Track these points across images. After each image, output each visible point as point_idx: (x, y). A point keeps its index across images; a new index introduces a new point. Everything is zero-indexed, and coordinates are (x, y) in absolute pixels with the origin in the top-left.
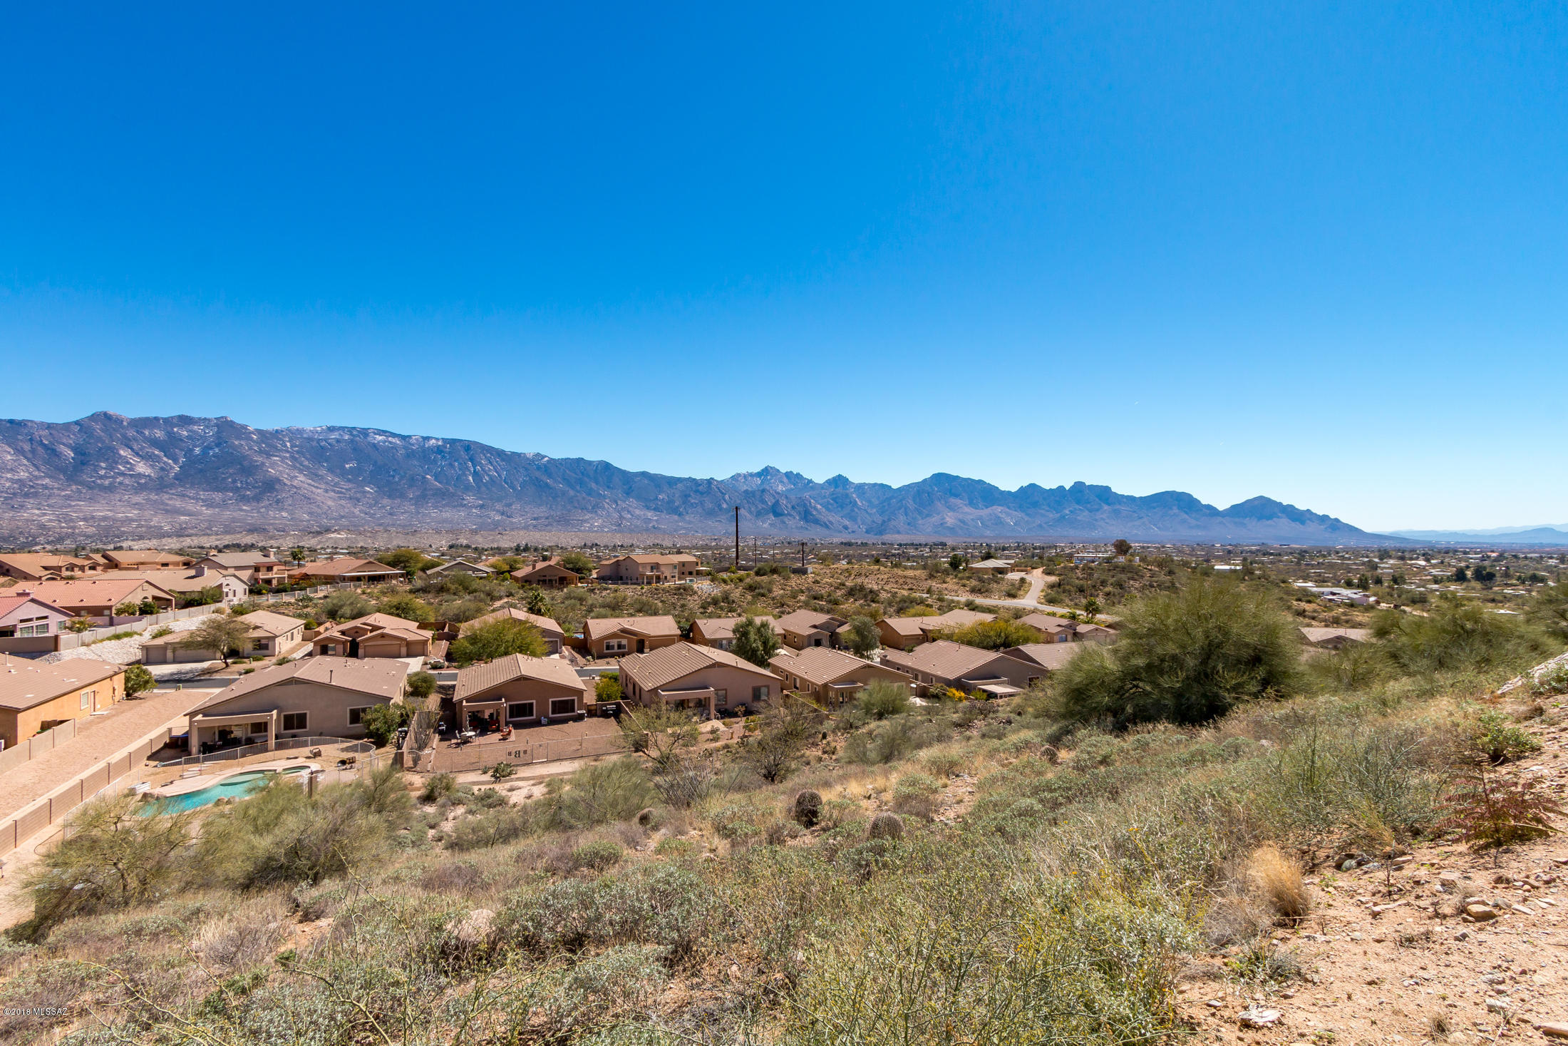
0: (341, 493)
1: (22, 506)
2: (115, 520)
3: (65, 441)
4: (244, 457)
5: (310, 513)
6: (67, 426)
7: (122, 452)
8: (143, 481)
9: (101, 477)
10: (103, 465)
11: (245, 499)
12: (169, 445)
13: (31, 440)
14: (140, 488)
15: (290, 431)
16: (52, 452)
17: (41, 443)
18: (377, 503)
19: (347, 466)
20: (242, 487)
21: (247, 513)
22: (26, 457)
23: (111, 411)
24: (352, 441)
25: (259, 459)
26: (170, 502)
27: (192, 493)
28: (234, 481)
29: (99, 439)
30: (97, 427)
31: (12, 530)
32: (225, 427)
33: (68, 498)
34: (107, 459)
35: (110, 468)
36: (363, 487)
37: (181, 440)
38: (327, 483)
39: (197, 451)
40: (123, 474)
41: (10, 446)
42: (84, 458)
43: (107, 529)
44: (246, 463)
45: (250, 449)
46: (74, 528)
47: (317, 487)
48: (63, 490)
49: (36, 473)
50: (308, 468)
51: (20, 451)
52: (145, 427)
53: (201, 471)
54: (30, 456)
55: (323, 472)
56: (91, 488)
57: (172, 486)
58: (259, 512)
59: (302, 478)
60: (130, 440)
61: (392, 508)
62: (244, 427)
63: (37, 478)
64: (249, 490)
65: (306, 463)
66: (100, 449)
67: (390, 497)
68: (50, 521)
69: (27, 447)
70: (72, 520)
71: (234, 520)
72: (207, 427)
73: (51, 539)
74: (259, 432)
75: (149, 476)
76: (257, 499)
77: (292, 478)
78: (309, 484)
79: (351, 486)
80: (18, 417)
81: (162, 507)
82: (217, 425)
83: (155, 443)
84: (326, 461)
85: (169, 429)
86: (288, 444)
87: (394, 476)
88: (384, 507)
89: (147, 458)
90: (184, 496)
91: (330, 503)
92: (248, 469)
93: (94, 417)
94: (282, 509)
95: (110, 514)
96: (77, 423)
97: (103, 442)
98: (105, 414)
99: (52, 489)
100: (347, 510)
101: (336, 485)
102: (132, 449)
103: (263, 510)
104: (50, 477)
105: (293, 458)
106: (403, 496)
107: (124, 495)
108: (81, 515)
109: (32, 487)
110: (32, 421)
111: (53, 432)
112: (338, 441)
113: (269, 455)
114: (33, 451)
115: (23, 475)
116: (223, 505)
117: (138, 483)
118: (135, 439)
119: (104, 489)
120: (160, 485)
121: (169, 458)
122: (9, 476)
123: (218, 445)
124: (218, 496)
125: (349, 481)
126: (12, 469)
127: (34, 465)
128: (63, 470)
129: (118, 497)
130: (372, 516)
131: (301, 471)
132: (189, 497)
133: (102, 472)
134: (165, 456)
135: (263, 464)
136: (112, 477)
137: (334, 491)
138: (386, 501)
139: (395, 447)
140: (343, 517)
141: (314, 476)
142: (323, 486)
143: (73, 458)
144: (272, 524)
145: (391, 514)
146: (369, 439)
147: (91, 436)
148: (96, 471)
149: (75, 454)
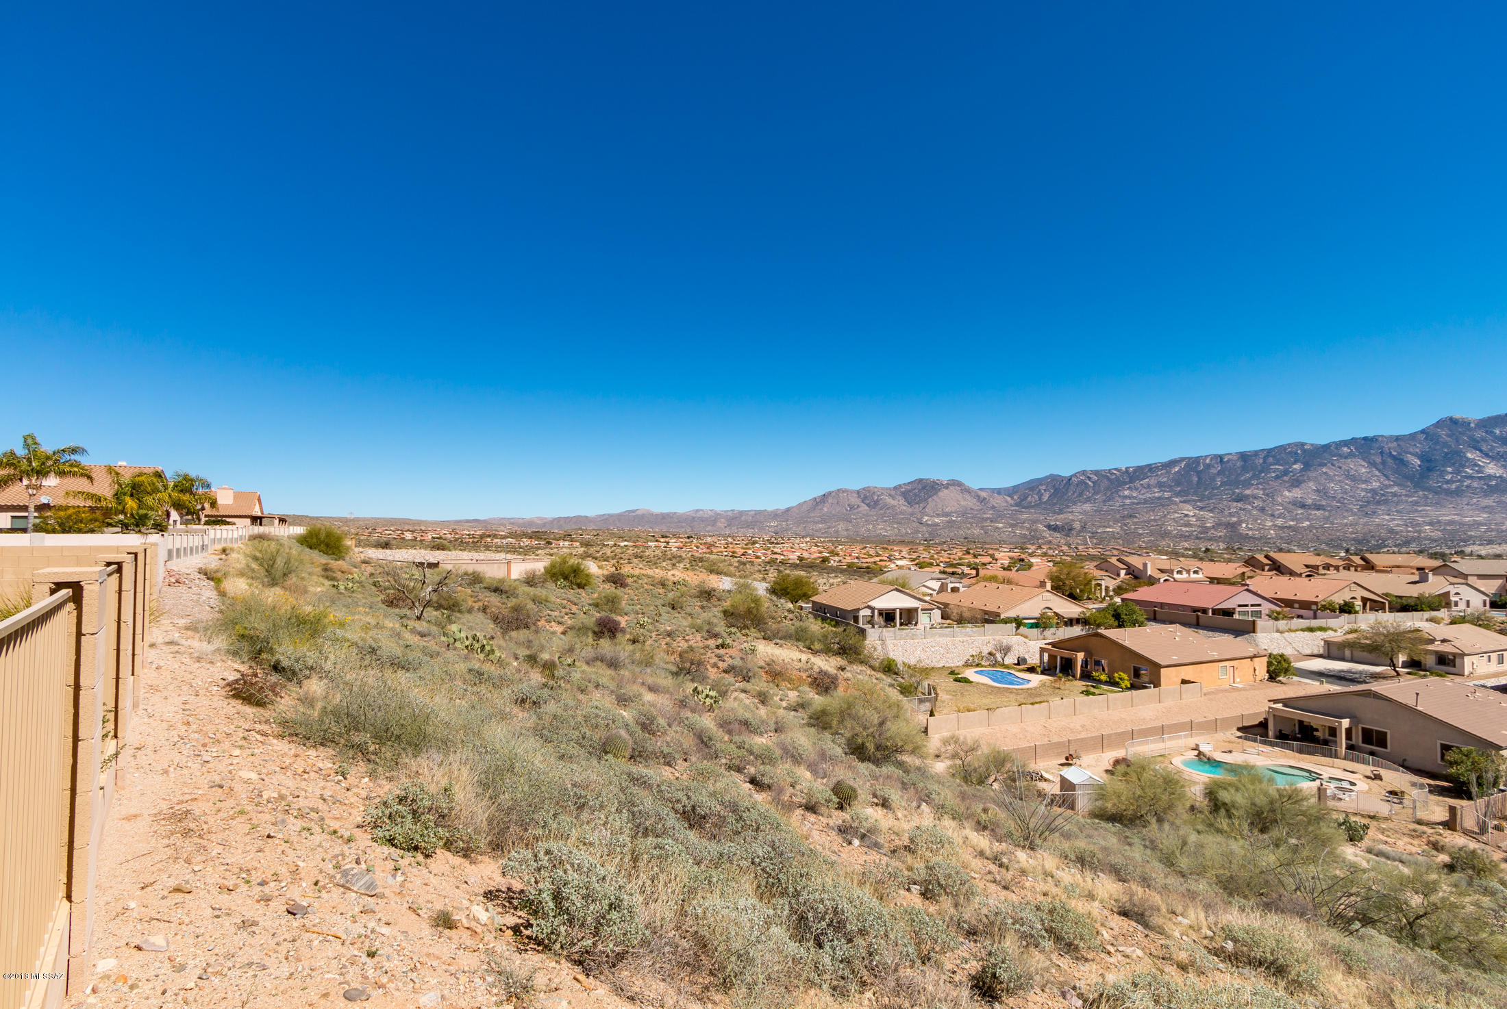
1: (1375, 513)
2: (1461, 524)
3: (1411, 450)
6: (1413, 436)
7: (1469, 455)
8: (1494, 483)
9: (1447, 482)
10: (1449, 469)
13: (1382, 453)
14: (1491, 490)
16: (1400, 462)
17: (1390, 455)
22: (1377, 469)
23: (1457, 415)
29: (1445, 445)
30: (1443, 433)
31: (1365, 534)
33: (1416, 503)
34: (1454, 464)
35: (1458, 472)
40: (1471, 477)
41: (1365, 460)
42: (1429, 465)
46: (1419, 532)
48: (1410, 496)
49: (1386, 482)
51: (1372, 464)
52: (1494, 426)
54: (1381, 467)
56: (1436, 493)
60: (1478, 442)
63: (1388, 486)
66: (1446, 454)
68: (1398, 525)
69: (1378, 460)
70: (1418, 525)
73: (1398, 542)
75: (1501, 477)
80: (1370, 434)
89: (1498, 457)
93: (1439, 424)
95: (1457, 518)
96: (1423, 432)
97: (1450, 447)
98: (1451, 419)
99: (1401, 496)
102: (1481, 451)
104: (1398, 485)
107: (1472, 498)
108: (1427, 519)
109: (1383, 495)
110: (1382, 436)
111: (1401, 443)
114: (1383, 463)
115: (1376, 485)
117: (1488, 486)
118: (1485, 440)
119: (1450, 493)
126: (1366, 481)
127: (1385, 475)
128: (1409, 478)
129: (1465, 500)
133: (1449, 477)
136: (1459, 481)
143: (1419, 466)
147: (1437, 443)
148: (1443, 477)
149: (1421, 462)
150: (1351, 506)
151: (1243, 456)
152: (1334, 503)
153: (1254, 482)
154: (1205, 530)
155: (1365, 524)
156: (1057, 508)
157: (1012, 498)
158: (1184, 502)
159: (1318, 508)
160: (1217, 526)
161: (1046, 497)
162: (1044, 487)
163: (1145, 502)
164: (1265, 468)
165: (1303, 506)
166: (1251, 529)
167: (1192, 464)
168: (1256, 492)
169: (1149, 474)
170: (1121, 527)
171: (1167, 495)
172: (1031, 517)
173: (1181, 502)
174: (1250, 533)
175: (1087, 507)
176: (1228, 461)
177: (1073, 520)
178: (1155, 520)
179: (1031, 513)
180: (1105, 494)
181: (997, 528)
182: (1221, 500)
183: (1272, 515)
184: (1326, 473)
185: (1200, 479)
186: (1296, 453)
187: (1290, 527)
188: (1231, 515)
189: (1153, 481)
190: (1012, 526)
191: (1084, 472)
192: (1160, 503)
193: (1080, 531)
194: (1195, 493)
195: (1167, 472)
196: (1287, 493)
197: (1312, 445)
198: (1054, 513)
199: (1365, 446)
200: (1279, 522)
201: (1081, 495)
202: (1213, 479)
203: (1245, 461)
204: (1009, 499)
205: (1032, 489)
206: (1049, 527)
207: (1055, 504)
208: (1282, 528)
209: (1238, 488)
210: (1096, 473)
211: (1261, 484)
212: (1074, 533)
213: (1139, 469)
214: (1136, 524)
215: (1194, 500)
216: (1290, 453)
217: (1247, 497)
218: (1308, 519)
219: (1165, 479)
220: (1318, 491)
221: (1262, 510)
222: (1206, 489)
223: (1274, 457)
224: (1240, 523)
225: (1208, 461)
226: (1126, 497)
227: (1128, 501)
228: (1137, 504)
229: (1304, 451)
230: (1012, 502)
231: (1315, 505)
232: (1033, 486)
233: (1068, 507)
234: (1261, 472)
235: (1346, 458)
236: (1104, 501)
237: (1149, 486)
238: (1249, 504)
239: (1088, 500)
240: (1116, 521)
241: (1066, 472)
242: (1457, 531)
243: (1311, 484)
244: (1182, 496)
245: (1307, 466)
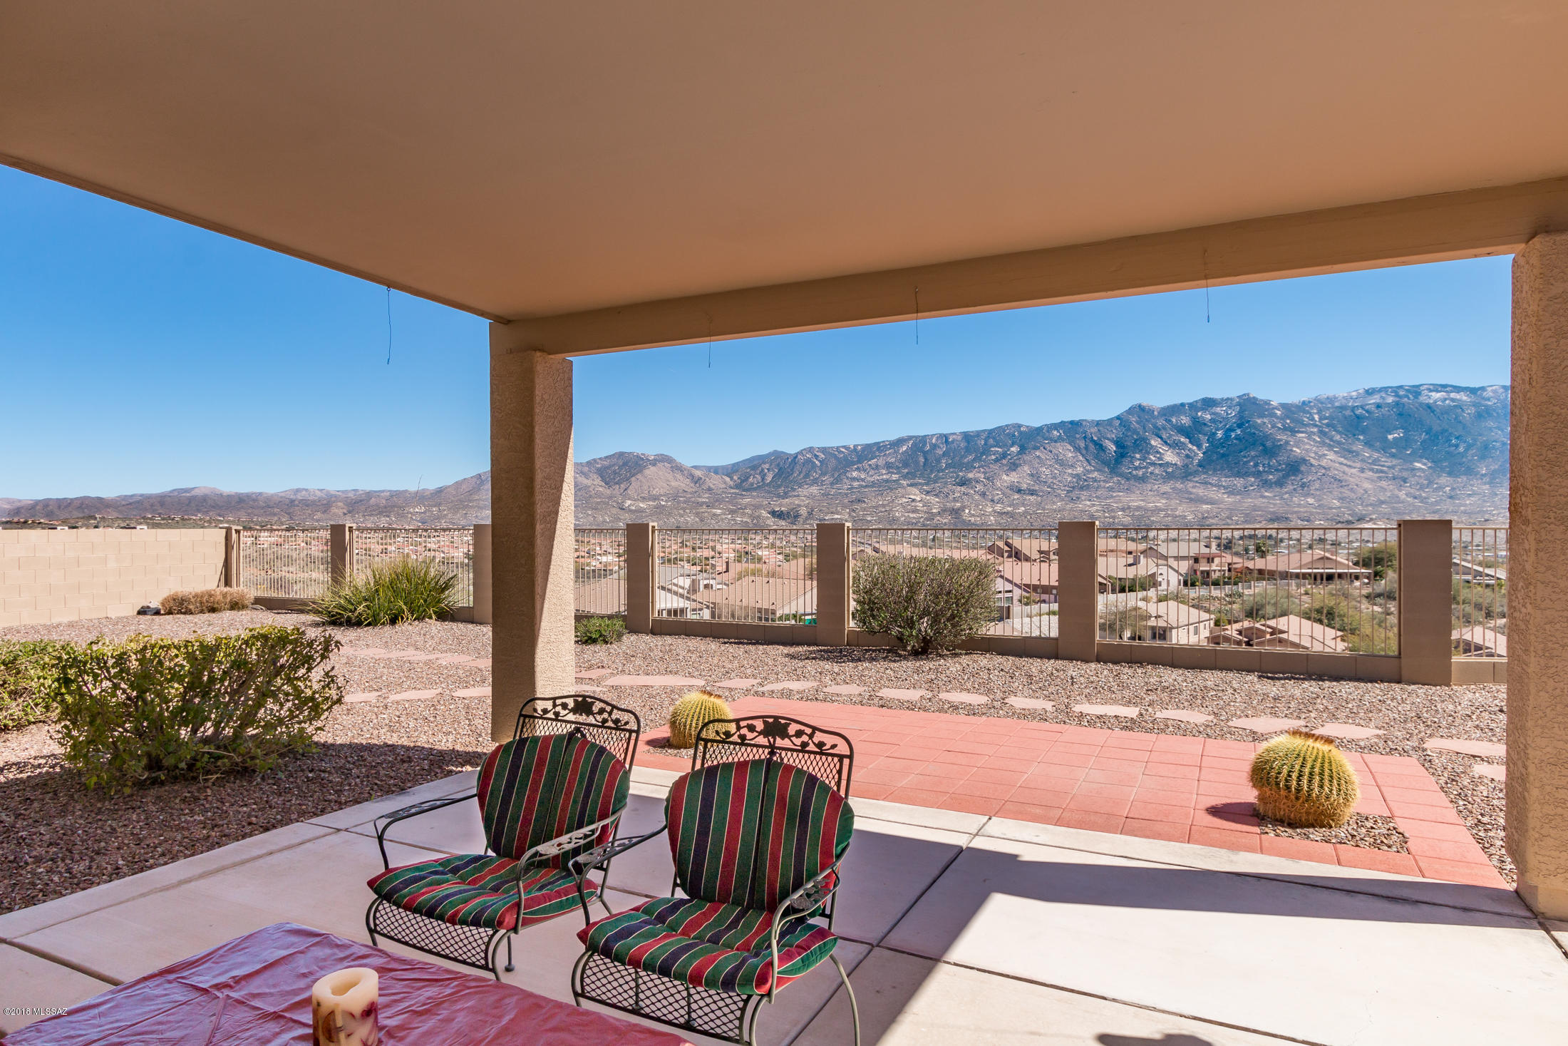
0: (1382, 472)
1: (1078, 498)
2: (1146, 510)
3: (1109, 436)
4: (1267, 437)
5: (1341, 499)
6: (1110, 421)
7: (1153, 442)
8: (1170, 470)
9: (1136, 468)
10: (1138, 456)
11: (1266, 484)
12: (1192, 432)
13: (1085, 438)
14: (1169, 477)
15: (1319, 400)
16: (1100, 447)
17: (1092, 440)
18: (1430, 483)
19: (1390, 437)
20: (1264, 471)
21: (1269, 500)
22: (1081, 454)
23: (1144, 403)
24: (1397, 404)
25: (1283, 437)
26: (1194, 490)
27: (1214, 480)
28: (1256, 465)
29: (1135, 432)
30: (1133, 419)
32: (1249, 406)
33: (1111, 489)
34: (1141, 450)
35: (1143, 459)
36: (1411, 462)
37: (1205, 424)
38: (1363, 461)
39: (1220, 434)
40: (1153, 464)
41: (1071, 445)
42: (1123, 451)
43: (1139, 518)
44: (1269, 444)
45: (1274, 426)
46: (1114, 518)
47: (1350, 466)
48: (1107, 482)
49: (1088, 468)
50: (1339, 443)
51: (1077, 449)
52: (1172, 415)
53: (1223, 455)
54: (1084, 452)
55: (1358, 447)
56: (1128, 479)
57: (1196, 473)
58: (1282, 498)
59: (1331, 456)
60: (1159, 429)
61: (1453, 489)
62: (1267, 403)
63: (1089, 472)
64: (1271, 473)
65: (1338, 437)
66: (1136, 440)
67: (1450, 474)
68: (1097, 511)
69: (1082, 445)
70: (1113, 511)
71: (1255, 508)
72: (1230, 407)
74: (1284, 406)
75: (1176, 464)
76: (1280, 483)
77: (1320, 457)
78: (1341, 464)
79: (1395, 462)
80: (1077, 419)
81: (1186, 496)
82: (1239, 404)
83: (1182, 430)
84: (1363, 433)
85: (1194, 414)
86: (1316, 417)
87: (1457, 446)
88: (1440, 488)
89: (1175, 445)
90: (1206, 483)
91: (1367, 485)
92: (1270, 449)
93: (1130, 411)
94: (1308, 495)
95: (1142, 504)
96: (1118, 418)
97: (1138, 434)
98: (1140, 406)
99: (1099, 481)
100: (1389, 494)
101: (1375, 462)
102: (1161, 438)
103: (1286, 496)
104: (1098, 470)
105: (1322, 433)
106: (1470, 471)
107: (1154, 484)
108: (1120, 505)
109: (1085, 480)
110: (1085, 420)
111: (1101, 428)
112: (1378, 406)
113: (1293, 432)
114: (1086, 448)
115: (1079, 470)
116: (1245, 492)
117: (1166, 472)
118: (1164, 428)
119: (1137, 479)
120: (1185, 473)
121: (1193, 445)
122: (1070, 471)
123: (1240, 426)
124: (1239, 482)
125: (1393, 456)
126: (1072, 466)
127: (1087, 461)
128: (1107, 463)
129: (1149, 486)
130: (1423, 500)
131: (1330, 448)
132: (1210, 484)
133: (1137, 464)
134: (1190, 442)
135: (1287, 443)
136: (1144, 468)
137: (1372, 470)
138: (1444, 479)
139: (1460, 406)
140: (1383, 502)
141: (1348, 453)
142: (1358, 465)
143: (1115, 452)
144: (1296, 512)
145: (1451, 497)
146: (1423, 399)
147: (1129, 429)
148: (1132, 463)
149: (1117, 447)
150: (1059, 491)
151: (967, 437)
152: (1046, 488)
153: (976, 465)
154: (931, 516)
155: (1071, 510)
156: (781, 491)
157: (732, 479)
158: (911, 485)
159: (1032, 493)
160: (943, 511)
161: (769, 478)
162: (767, 466)
163: (873, 484)
164: (986, 451)
165: (1019, 491)
166: (973, 515)
167: (919, 443)
168: (978, 475)
169: (877, 453)
170: (849, 513)
171: (895, 477)
172: (754, 502)
173: (908, 485)
174: (973, 519)
175: (814, 490)
176: (953, 442)
177: (799, 506)
178: (883, 506)
179: (753, 497)
180: (833, 475)
181: (715, 515)
182: (946, 483)
183: (993, 501)
184: (1039, 457)
185: (926, 459)
186: (1014, 435)
187: (1007, 513)
188: (955, 500)
189: (881, 462)
190: (732, 512)
191: (810, 450)
192: (887, 486)
193: (807, 519)
194: (922, 476)
195: (895, 452)
196: (1005, 477)
197: (1027, 427)
198: (779, 496)
199: (1072, 430)
200: (998, 507)
201: (807, 476)
202: (938, 461)
203: (968, 442)
204: (728, 479)
205: (754, 468)
206: (773, 513)
207: (779, 486)
208: (1001, 514)
209: (961, 471)
210: (824, 450)
211: (982, 466)
212: (801, 520)
213: (868, 447)
214: (864, 509)
215: (920, 484)
216: (1008, 434)
217: (970, 480)
218: (1023, 505)
219: (893, 460)
220: (1032, 475)
221: (983, 494)
222: (932, 472)
223: (994, 438)
224: (963, 509)
225: (934, 441)
226: (854, 479)
227: (856, 484)
228: (866, 486)
229: (1021, 433)
230: (732, 483)
231: (1029, 490)
232: (755, 464)
233: (794, 490)
234: (983, 453)
235: (1056, 442)
236: (832, 484)
237: (877, 467)
238: (972, 488)
239: (815, 482)
240: (844, 507)
241: (792, 449)
242: (1142, 516)
243: (1026, 468)
244: (909, 479)
245: (1023, 449)
